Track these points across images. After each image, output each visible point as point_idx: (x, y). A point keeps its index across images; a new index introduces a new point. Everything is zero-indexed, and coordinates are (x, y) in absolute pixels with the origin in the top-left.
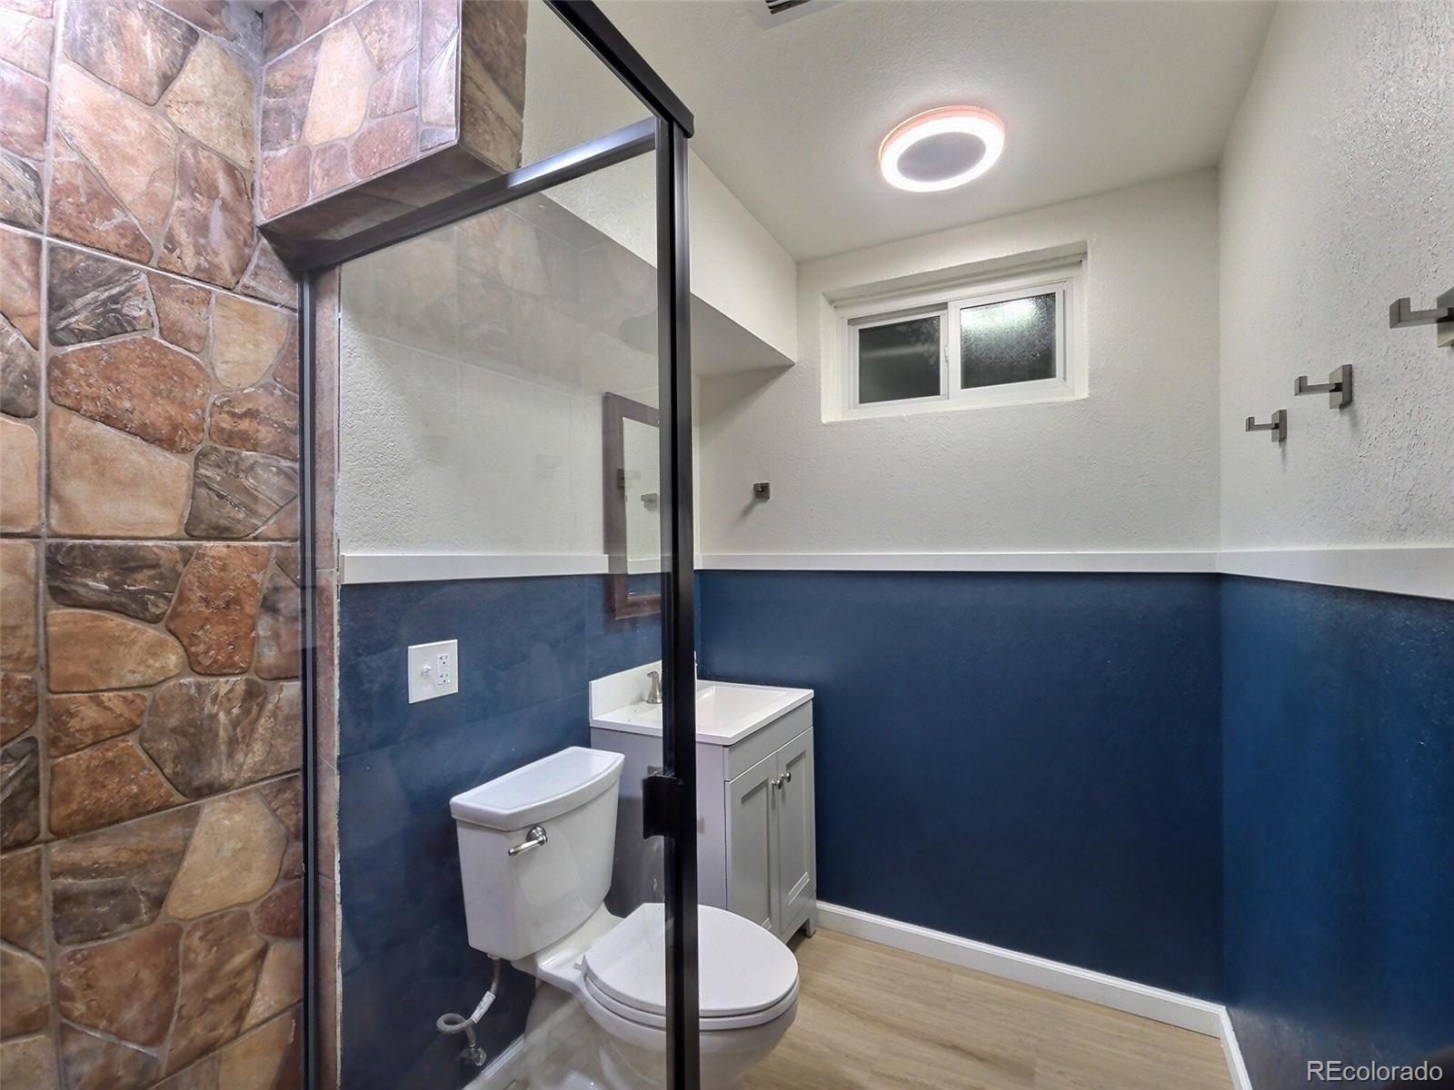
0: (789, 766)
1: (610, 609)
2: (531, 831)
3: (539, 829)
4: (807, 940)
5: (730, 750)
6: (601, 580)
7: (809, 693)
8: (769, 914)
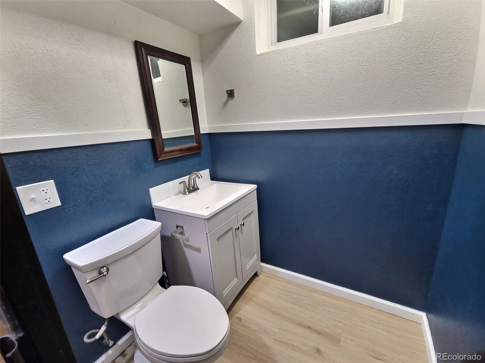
0: (244, 219)
1: (155, 156)
2: (101, 269)
3: (105, 268)
4: (257, 277)
5: (207, 221)
6: (149, 142)
7: (255, 186)
8: (237, 276)
